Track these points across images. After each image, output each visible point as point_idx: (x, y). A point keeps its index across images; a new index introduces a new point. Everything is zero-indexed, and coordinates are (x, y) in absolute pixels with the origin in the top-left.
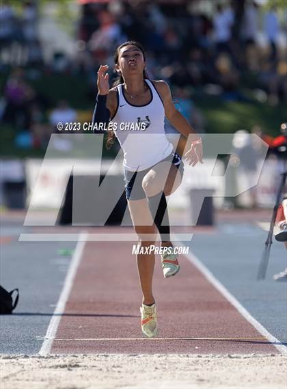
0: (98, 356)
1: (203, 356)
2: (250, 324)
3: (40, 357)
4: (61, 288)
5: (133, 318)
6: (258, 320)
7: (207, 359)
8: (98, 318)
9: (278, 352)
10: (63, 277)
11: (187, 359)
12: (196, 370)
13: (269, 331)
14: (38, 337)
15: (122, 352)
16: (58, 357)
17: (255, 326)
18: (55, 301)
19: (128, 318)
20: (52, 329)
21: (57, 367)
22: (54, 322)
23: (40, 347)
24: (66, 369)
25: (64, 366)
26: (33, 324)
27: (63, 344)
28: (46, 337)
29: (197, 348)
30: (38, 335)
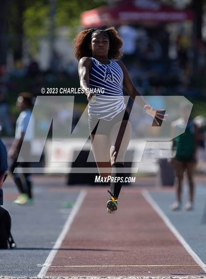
0: (79, 278)
2: (190, 256)
4: (61, 230)
5: (108, 252)
6: (196, 253)
8: (84, 251)
10: (63, 222)
13: (203, 260)
15: (96, 275)
17: (194, 257)
18: (55, 240)
19: (104, 252)
20: (50, 259)
22: (52, 254)
23: (39, 272)
26: (37, 256)
27: (56, 270)
28: (45, 265)
29: (149, 272)
30: (39, 263)
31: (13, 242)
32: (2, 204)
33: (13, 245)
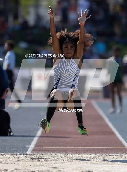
0: (52, 154)
2: (121, 141)
3: (27, 155)
5: (70, 139)
7: (99, 156)
11: (90, 156)
14: (27, 146)
15: (63, 153)
16: (35, 155)
18: (37, 131)
19: (68, 138)
21: (33, 159)
22: (35, 140)
23: (27, 150)
24: (37, 160)
25: (36, 159)
27: (38, 149)
28: (31, 146)
29: (95, 151)
30: (27, 145)
31: (11, 132)
32: (5, 108)
33: (12, 134)
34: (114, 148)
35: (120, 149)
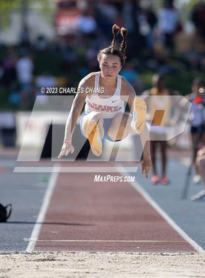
0: (68, 253)
1: (143, 253)
2: (176, 232)
3: (27, 253)
4: (40, 204)
5: (92, 227)
6: (182, 228)
7: (146, 256)
8: (68, 226)
9: (196, 251)
10: (42, 196)
11: (131, 255)
12: (137, 263)
13: (190, 236)
14: (25, 239)
15: (85, 250)
16: (40, 253)
17: (180, 233)
18: (37, 213)
20: (35, 233)
21: (39, 260)
22: (37, 229)
23: (27, 246)
25: (44, 260)
26: (22, 230)
27: (43, 244)
28: (31, 239)
29: (138, 248)
30: (25, 237)
34: (168, 243)
35: (178, 244)
